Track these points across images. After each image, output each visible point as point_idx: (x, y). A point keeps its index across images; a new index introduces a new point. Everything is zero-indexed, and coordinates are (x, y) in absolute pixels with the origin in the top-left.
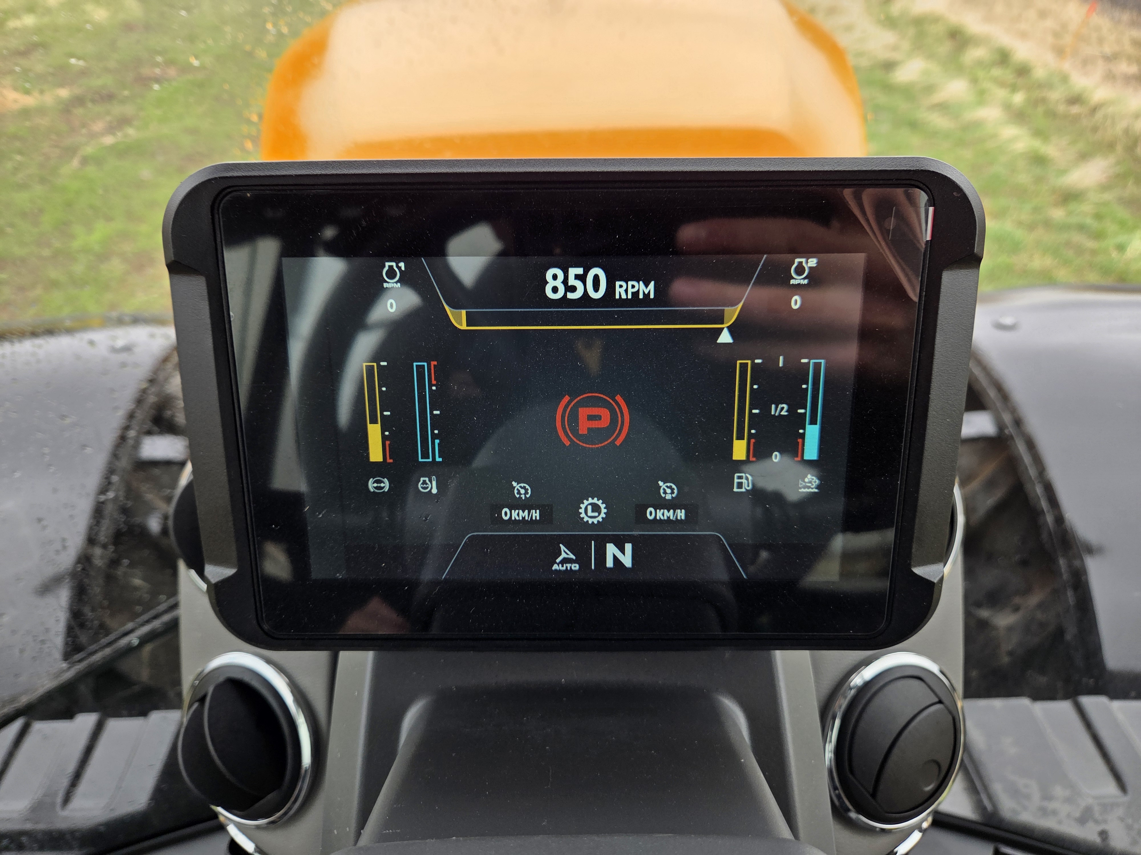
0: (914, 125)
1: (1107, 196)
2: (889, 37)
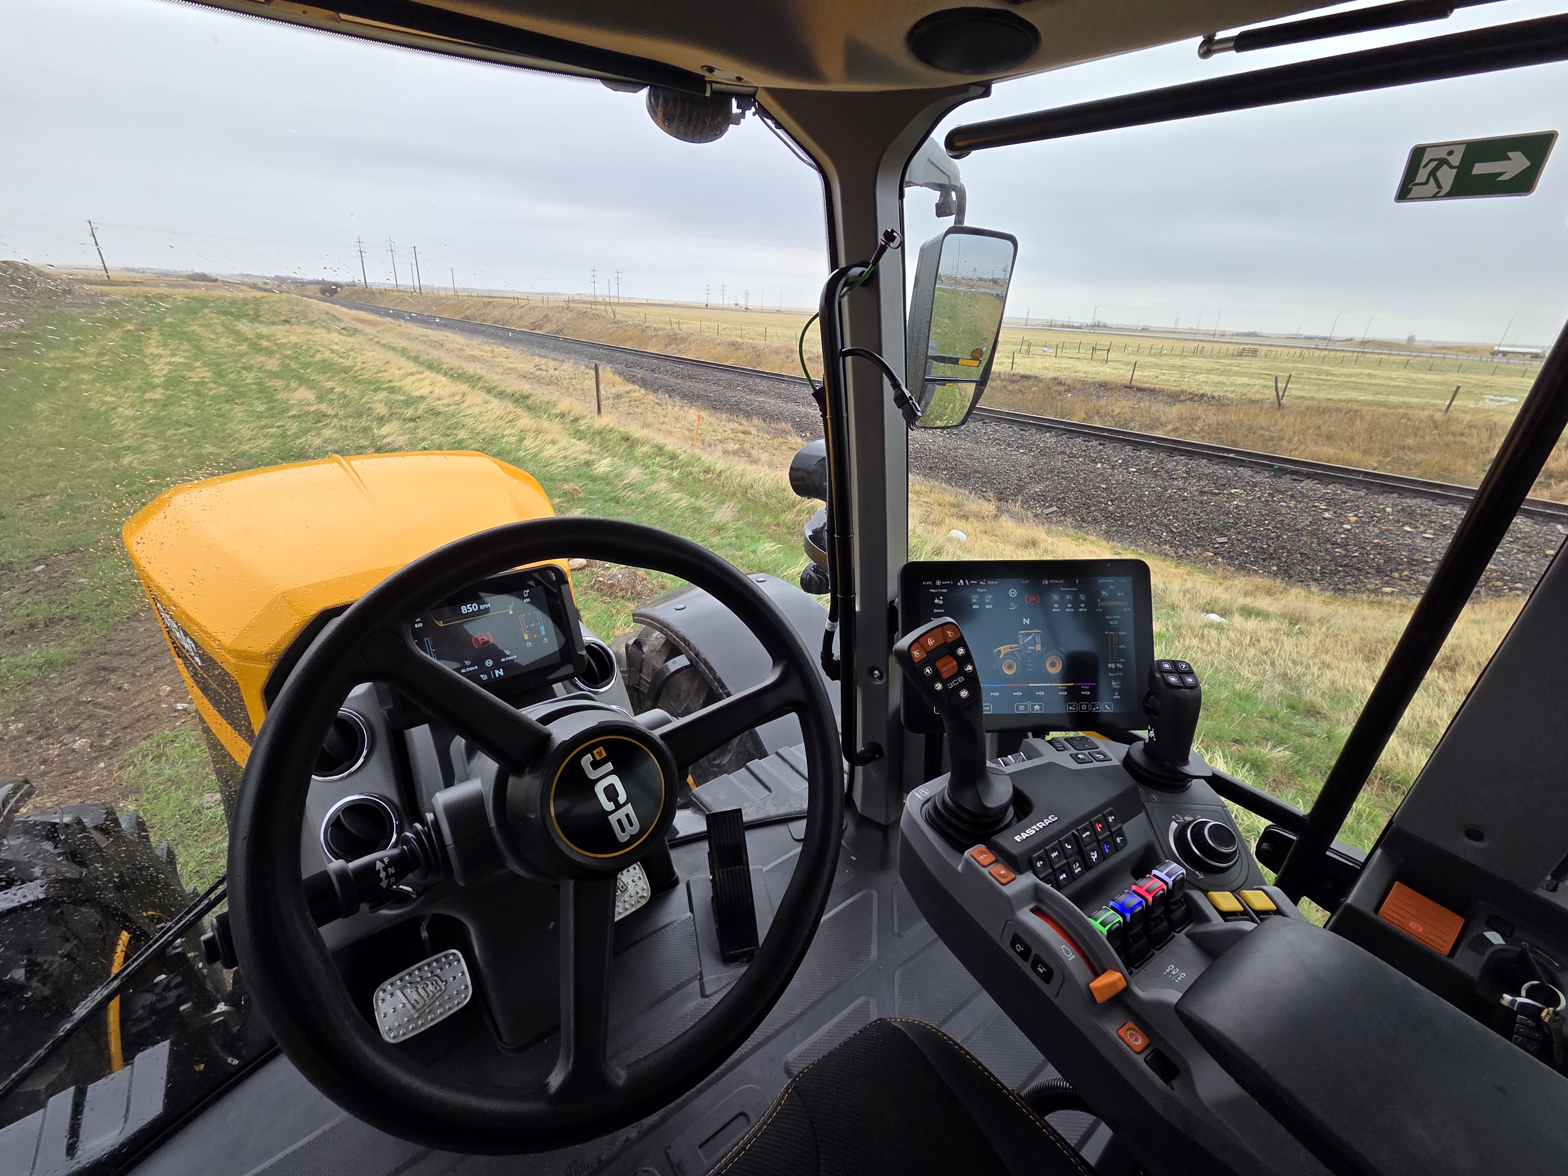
0: (617, 500)
1: (739, 524)
2: (582, 445)
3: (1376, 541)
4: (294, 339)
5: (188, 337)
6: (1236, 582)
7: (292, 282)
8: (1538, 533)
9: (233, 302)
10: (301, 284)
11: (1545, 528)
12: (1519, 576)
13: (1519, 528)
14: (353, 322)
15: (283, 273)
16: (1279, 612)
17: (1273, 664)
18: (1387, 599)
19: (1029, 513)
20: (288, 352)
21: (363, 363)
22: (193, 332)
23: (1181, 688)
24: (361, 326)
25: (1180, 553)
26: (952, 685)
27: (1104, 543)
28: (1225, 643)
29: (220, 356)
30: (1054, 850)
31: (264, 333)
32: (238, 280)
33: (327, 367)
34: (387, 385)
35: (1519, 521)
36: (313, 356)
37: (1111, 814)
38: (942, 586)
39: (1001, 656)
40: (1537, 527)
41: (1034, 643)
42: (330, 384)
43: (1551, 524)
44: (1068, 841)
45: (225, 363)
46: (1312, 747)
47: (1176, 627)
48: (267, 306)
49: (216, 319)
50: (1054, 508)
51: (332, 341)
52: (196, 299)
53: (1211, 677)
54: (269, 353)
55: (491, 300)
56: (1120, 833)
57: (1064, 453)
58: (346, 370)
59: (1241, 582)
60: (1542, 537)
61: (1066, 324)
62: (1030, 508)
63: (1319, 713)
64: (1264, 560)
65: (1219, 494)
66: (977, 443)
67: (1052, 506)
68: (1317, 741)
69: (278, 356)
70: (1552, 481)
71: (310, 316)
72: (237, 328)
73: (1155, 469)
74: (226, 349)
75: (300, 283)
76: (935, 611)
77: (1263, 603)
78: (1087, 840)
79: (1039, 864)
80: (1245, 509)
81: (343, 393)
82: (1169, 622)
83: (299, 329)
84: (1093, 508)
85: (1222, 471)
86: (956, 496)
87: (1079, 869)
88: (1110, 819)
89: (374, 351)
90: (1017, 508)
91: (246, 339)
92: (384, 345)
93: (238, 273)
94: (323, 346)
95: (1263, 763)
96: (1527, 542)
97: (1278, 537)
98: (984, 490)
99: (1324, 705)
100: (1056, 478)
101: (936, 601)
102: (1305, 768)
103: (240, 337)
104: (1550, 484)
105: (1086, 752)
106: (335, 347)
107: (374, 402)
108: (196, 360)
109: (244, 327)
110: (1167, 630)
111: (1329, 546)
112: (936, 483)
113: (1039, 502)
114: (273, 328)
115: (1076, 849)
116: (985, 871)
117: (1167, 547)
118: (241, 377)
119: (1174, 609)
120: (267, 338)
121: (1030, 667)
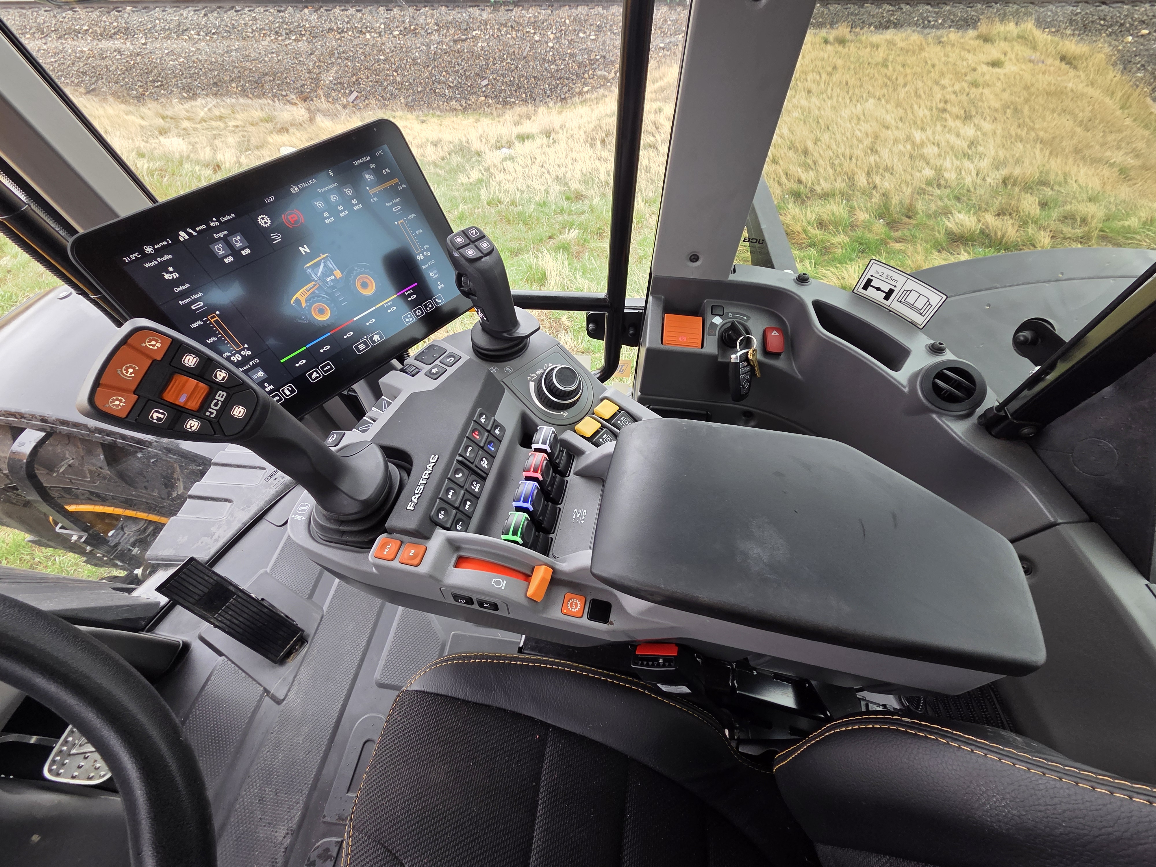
3: (569, 51)
6: (507, 116)
16: (538, 131)
17: (549, 172)
18: (588, 96)
19: (337, 105)
23: (481, 258)
25: (464, 105)
26: (213, 411)
27: (409, 115)
28: (519, 169)
30: (448, 491)
37: (480, 416)
38: (159, 252)
39: (304, 305)
41: (329, 272)
44: (456, 472)
46: (586, 220)
47: (487, 170)
50: (355, 94)
53: (521, 199)
56: (496, 425)
57: (331, 30)
59: (509, 115)
62: (335, 101)
63: (582, 196)
64: (516, 91)
65: (466, 39)
66: (244, 39)
67: (351, 92)
68: (586, 215)
73: (412, 27)
76: (177, 290)
77: (527, 127)
78: (473, 455)
79: (441, 516)
80: (488, 48)
82: (481, 167)
84: (385, 84)
85: (459, 16)
86: (262, 109)
87: (478, 485)
88: (483, 420)
90: (323, 104)
95: (568, 244)
97: (517, 67)
98: (284, 93)
99: (581, 188)
100: (340, 61)
101: (167, 276)
102: (587, 236)
105: (437, 362)
110: (482, 174)
111: (546, 65)
112: (233, 100)
113: (339, 92)
115: (466, 472)
116: (396, 564)
117: (454, 102)
119: (479, 155)
121: (343, 301)
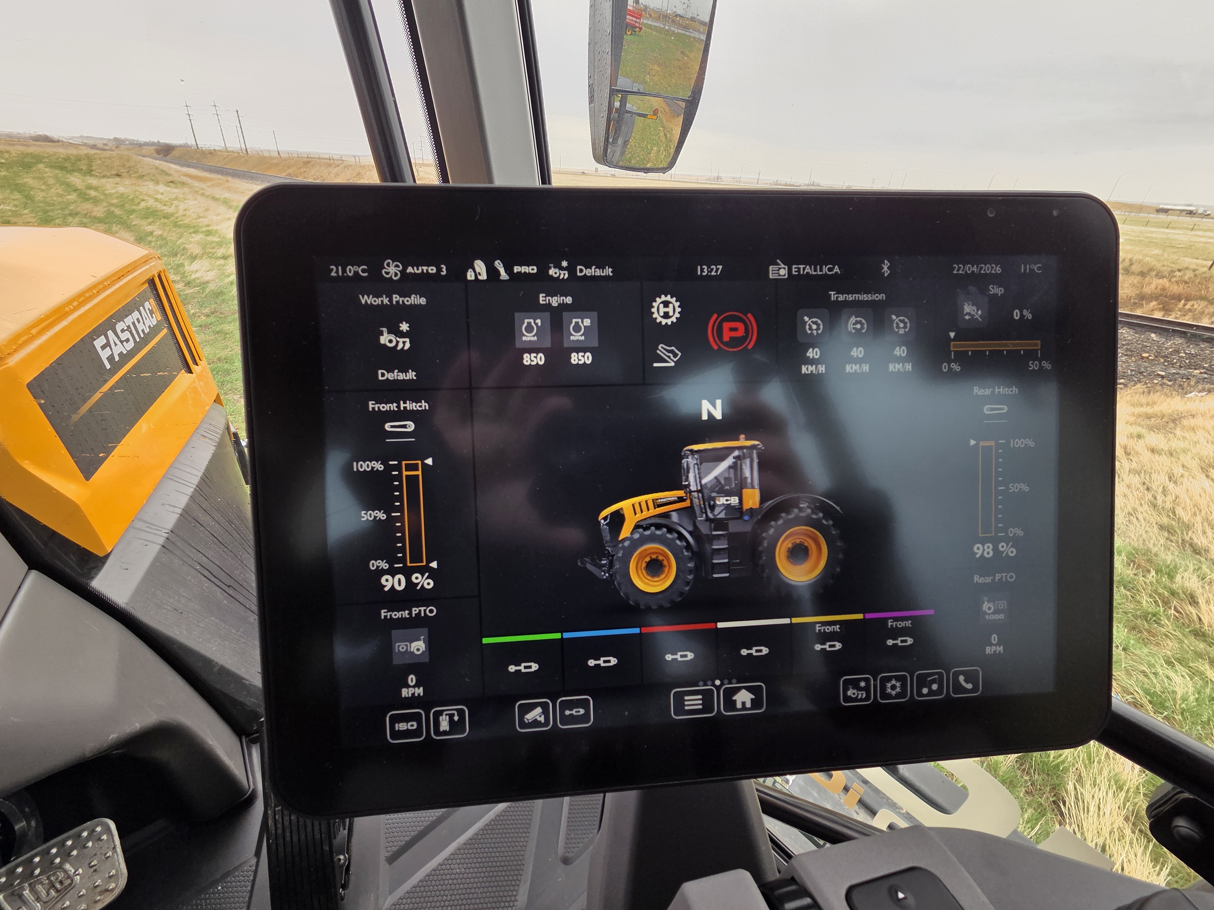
4: (121, 189)
5: (18, 188)
7: (130, 144)
8: (1137, 341)
9: (67, 159)
10: (138, 146)
11: (1143, 336)
12: (1123, 374)
13: (1124, 337)
14: (182, 177)
15: (121, 136)
20: (115, 201)
21: (185, 210)
22: (26, 183)
24: (189, 181)
29: (49, 204)
31: (94, 185)
32: (79, 141)
33: (151, 214)
34: (204, 229)
35: (1124, 331)
36: (139, 203)
38: (408, 284)
39: (625, 532)
40: (1137, 335)
41: (734, 484)
42: (149, 228)
43: (1147, 333)
45: (52, 211)
48: (100, 162)
49: (49, 172)
51: (158, 192)
52: (32, 156)
54: (96, 201)
55: (310, 160)
58: (167, 216)
60: (1140, 344)
61: (788, 183)
69: (105, 204)
70: (1144, 302)
71: (140, 170)
72: (68, 180)
74: (55, 198)
75: (137, 144)
76: (384, 375)
81: (161, 235)
83: (127, 182)
89: (196, 199)
91: (76, 190)
92: (208, 196)
93: (79, 136)
94: (149, 196)
96: (1129, 347)
101: (385, 339)
103: (70, 188)
104: (1143, 305)
106: (159, 196)
107: (191, 243)
108: (25, 208)
109: (76, 180)
114: (104, 180)
118: (66, 222)
120: (96, 189)
121: (721, 566)
